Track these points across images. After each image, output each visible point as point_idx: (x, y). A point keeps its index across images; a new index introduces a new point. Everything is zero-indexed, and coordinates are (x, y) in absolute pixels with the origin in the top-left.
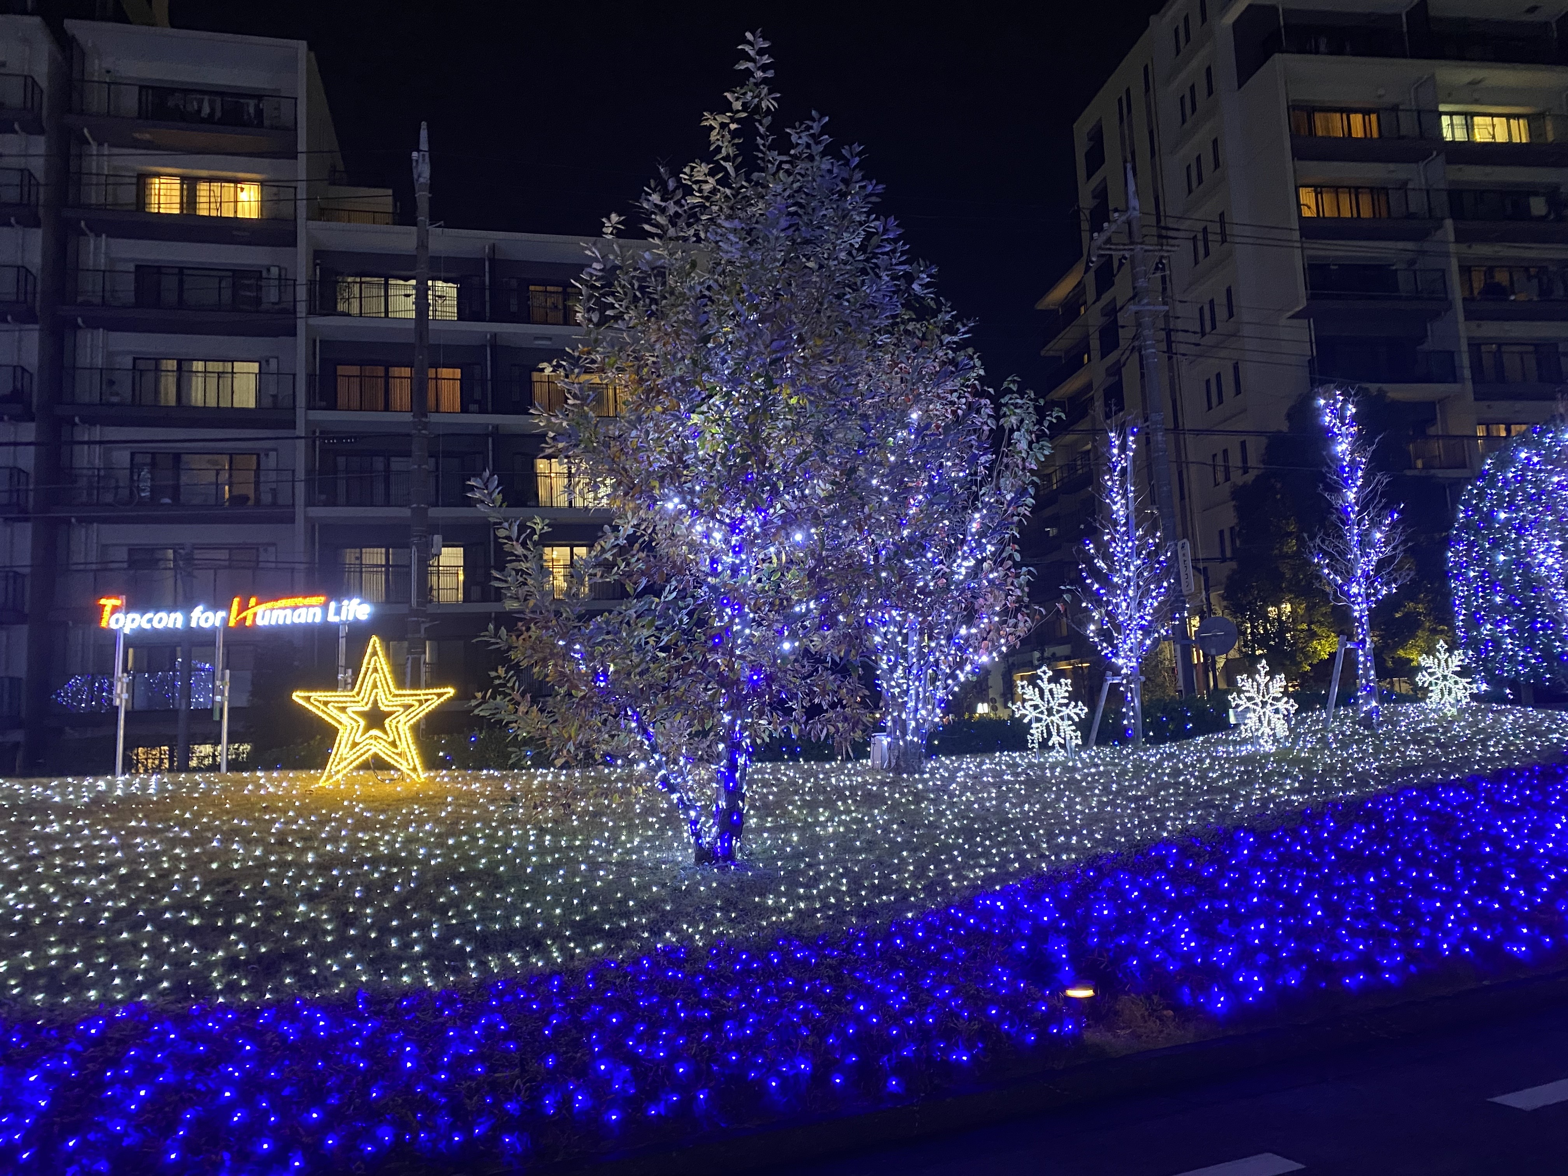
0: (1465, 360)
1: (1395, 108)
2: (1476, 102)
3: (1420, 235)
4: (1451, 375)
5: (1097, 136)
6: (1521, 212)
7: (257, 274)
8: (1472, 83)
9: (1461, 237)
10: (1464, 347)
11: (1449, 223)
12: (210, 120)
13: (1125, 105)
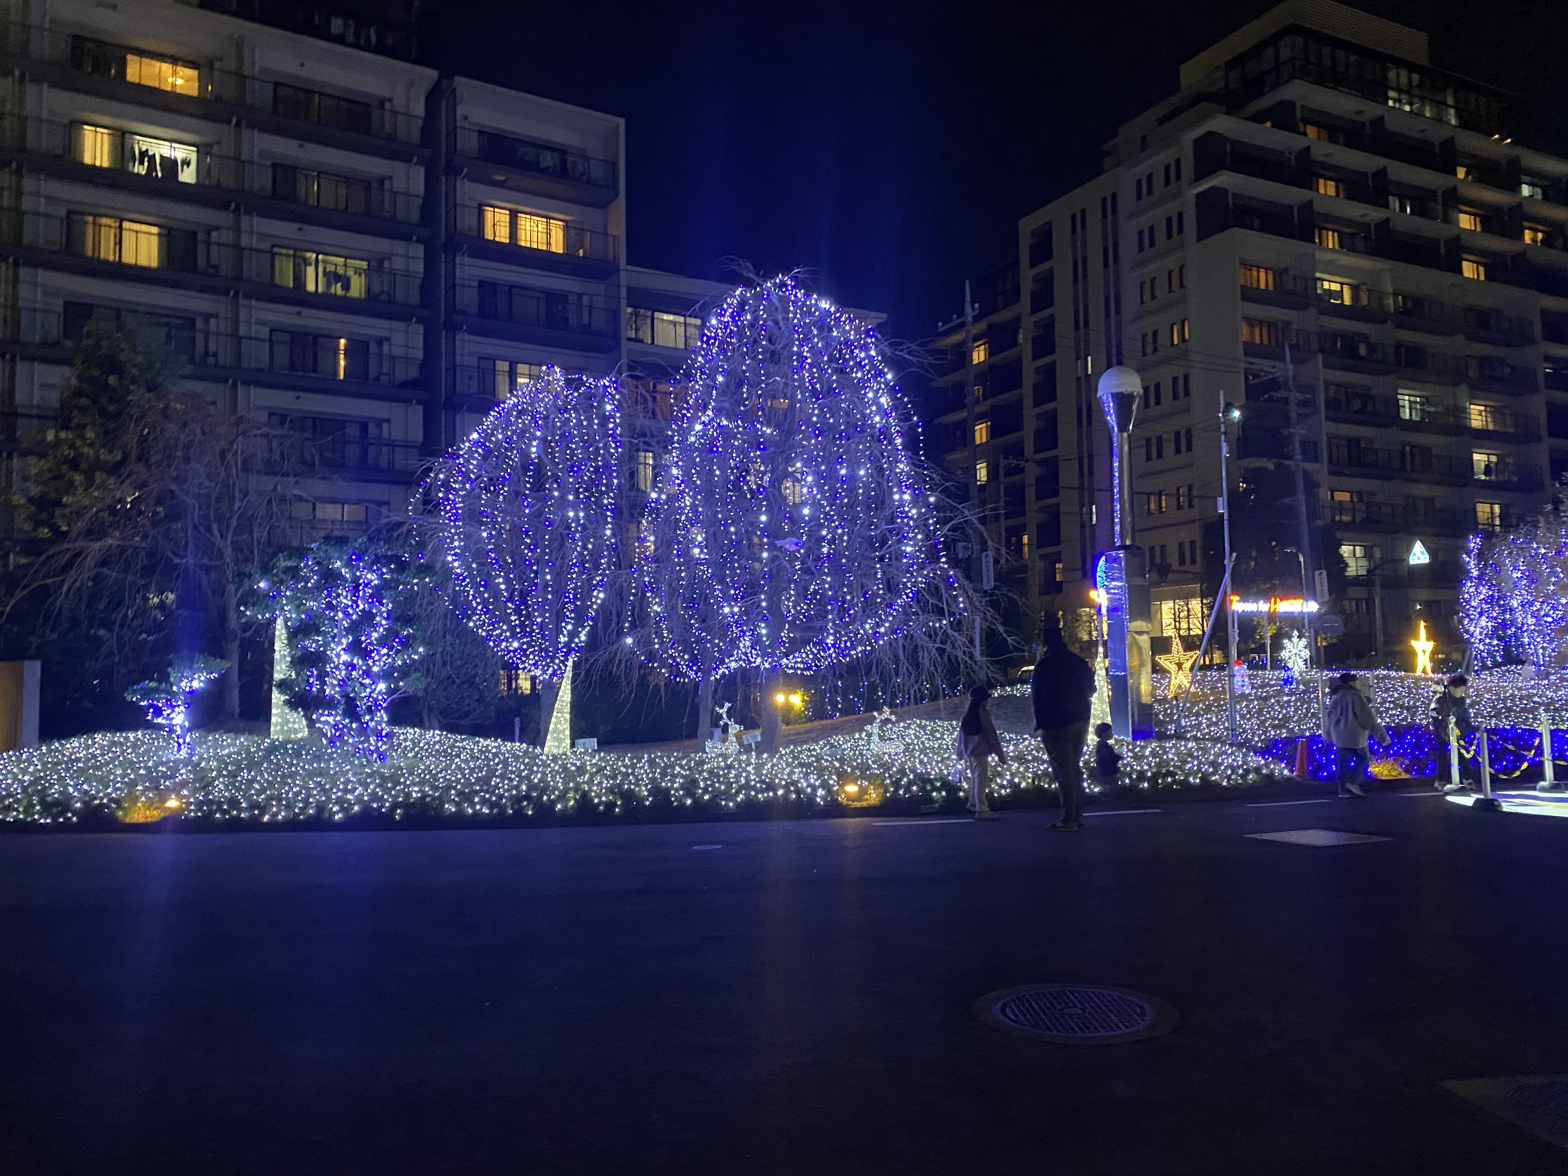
0: (1324, 447)
3: (1302, 361)
6: (1353, 352)
9: (1326, 366)
10: (1325, 438)
11: (1320, 357)
12: (545, 171)
13: (1078, 222)
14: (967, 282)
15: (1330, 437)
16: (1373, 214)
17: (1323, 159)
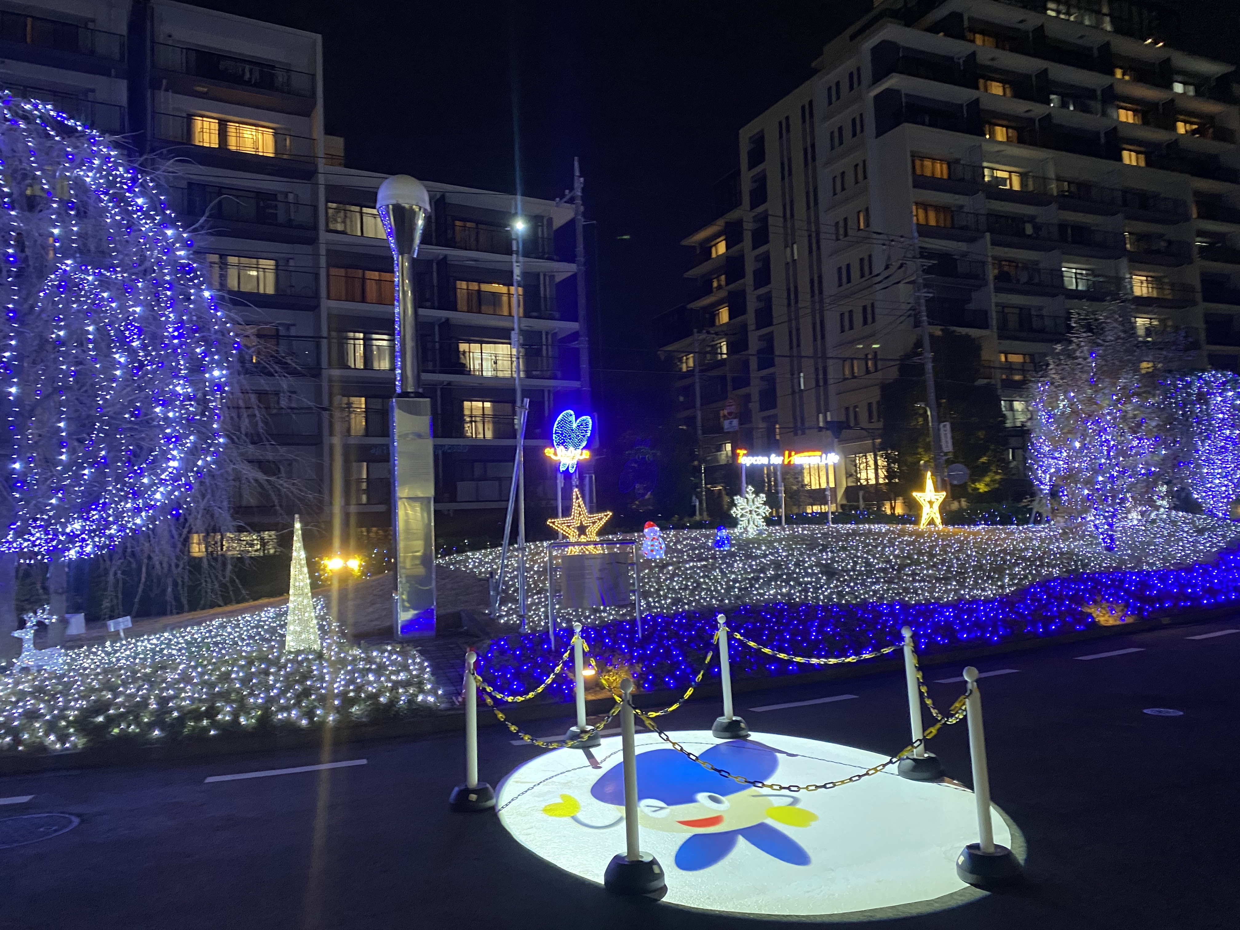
0: (994, 316)
1: (957, 161)
2: (998, 162)
3: (972, 240)
4: (984, 324)
5: (759, 142)
6: (1021, 233)
8: (998, 151)
9: (994, 243)
10: (994, 308)
11: (988, 236)
13: (784, 127)
15: (999, 306)
16: (1037, 110)
17: (989, 63)
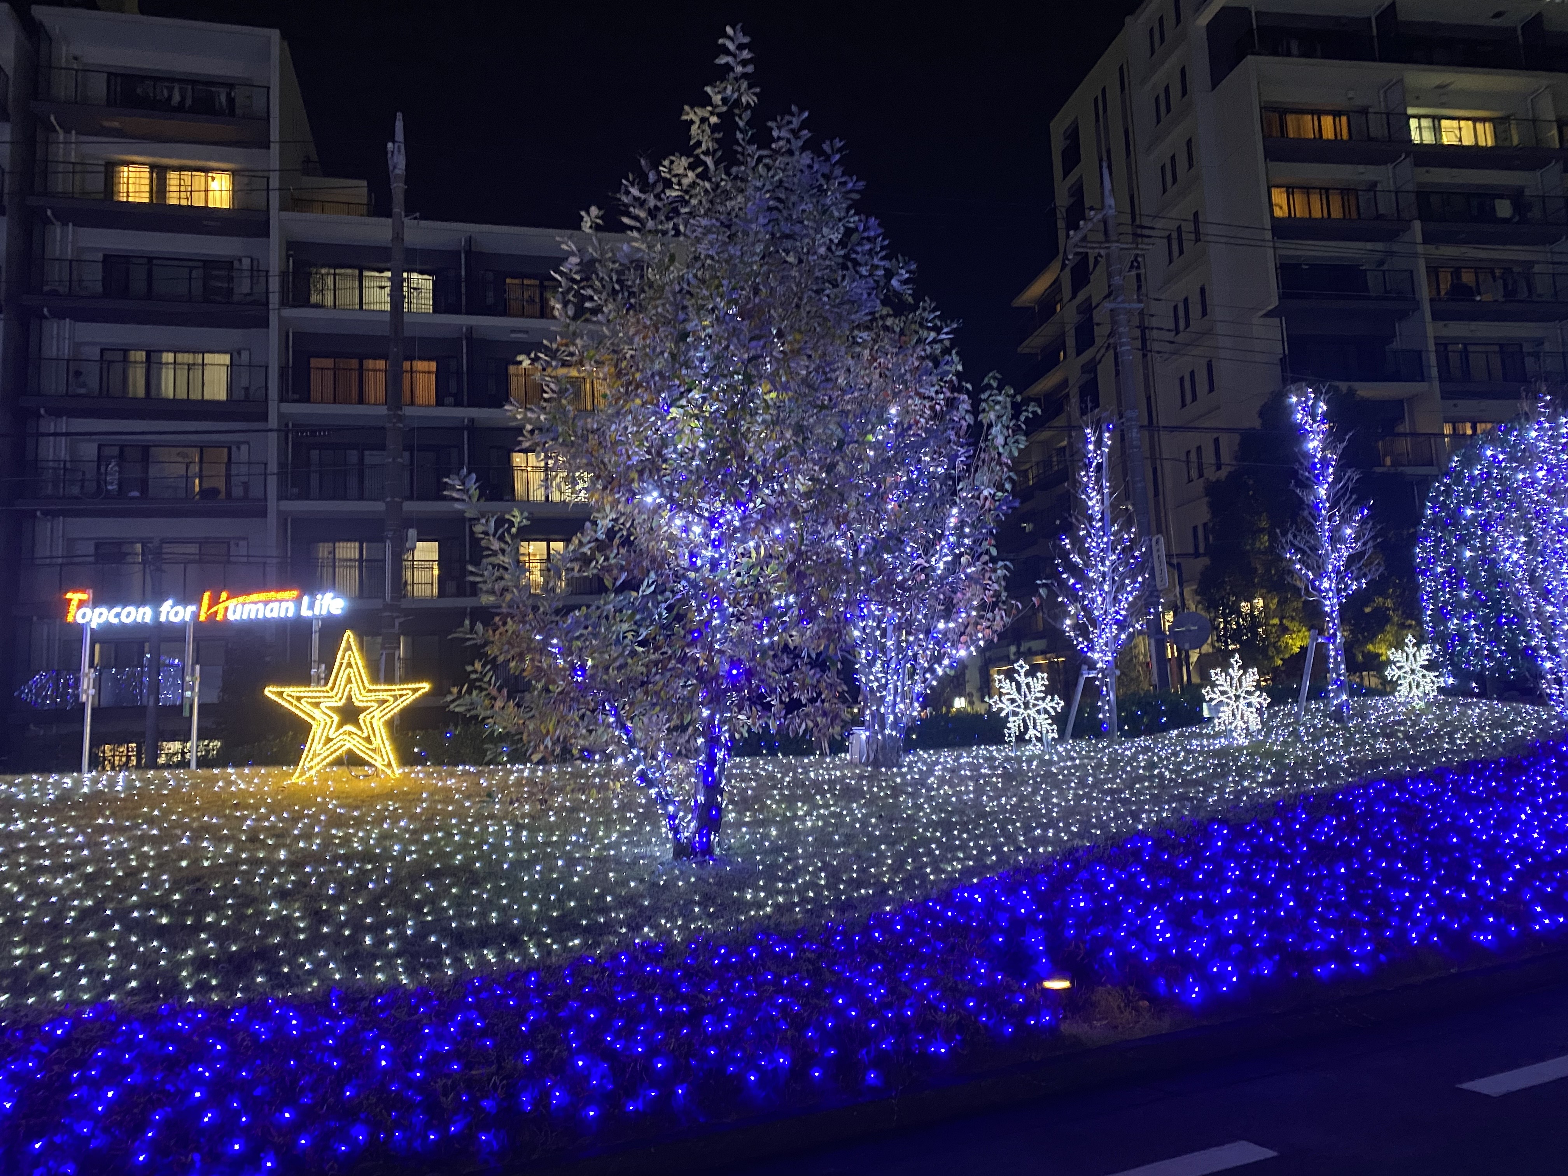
0: (1432, 359)
1: (1364, 111)
2: (1443, 105)
3: (1389, 236)
4: (1418, 374)
5: (1073, 135)
6: (1487, 215)
7: (229, 265)
8: (1439, 87)
9: (1428, 239)
10: (1432, 347)
11: (1417, 225)
12: (180, 108)
13: (1101, 105)
14: (399, 115)
15: (1442, 345)
